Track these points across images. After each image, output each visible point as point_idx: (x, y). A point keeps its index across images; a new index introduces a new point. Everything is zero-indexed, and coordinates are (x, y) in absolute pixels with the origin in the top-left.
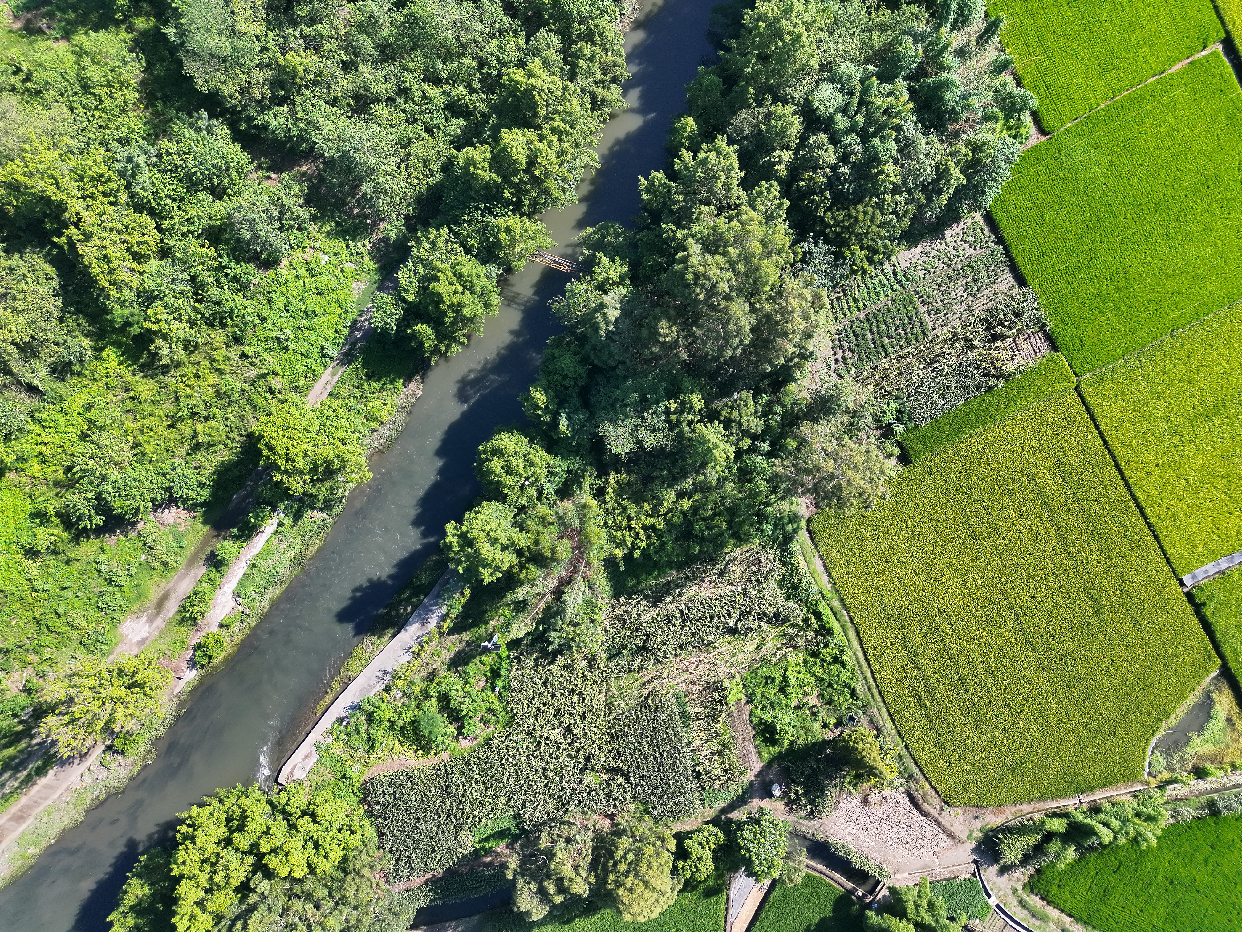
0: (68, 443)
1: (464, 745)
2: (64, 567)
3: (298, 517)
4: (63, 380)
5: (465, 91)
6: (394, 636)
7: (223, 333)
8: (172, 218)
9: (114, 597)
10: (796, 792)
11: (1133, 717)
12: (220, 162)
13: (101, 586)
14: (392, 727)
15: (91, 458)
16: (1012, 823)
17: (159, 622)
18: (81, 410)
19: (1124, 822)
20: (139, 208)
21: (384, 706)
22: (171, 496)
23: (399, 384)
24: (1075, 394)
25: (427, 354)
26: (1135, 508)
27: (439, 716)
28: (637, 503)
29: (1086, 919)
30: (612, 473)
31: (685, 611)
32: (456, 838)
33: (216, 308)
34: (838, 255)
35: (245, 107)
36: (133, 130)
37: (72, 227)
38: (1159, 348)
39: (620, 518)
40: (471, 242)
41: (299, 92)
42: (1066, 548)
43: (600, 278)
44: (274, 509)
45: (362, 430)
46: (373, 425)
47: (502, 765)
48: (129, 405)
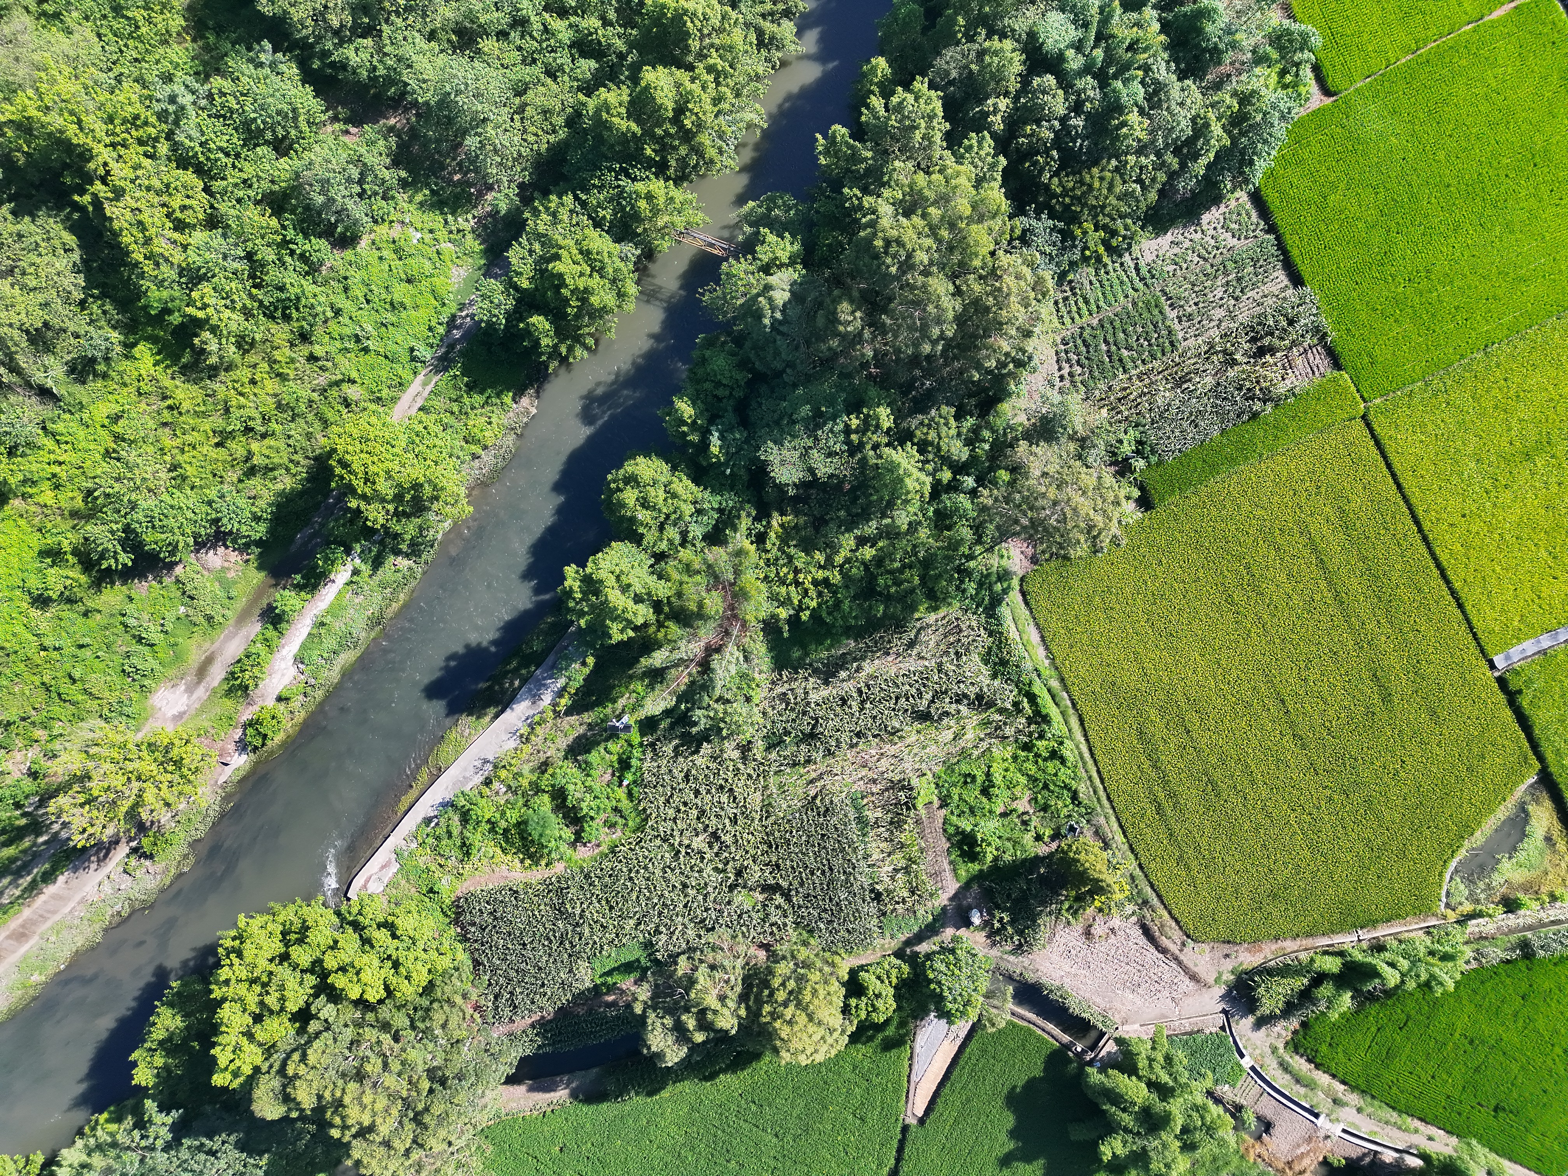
0: (88, 463)
1: (583, 854)
2: (81, 620)
3: (377, 563)
4: (84, 383)
5: (597, 23)
6: (497, 716)
7: (286, 327)
8: (223, 179)
9: (143, 659)
10: (1001, 920)
11: (1427, 832)
12: (286, 108)
13: (128, 645)
14: (492, 830)
15: (118, 479)
16: (1272, 963)
17: (201, 692)
18: (106, 422)
19: (1415, 961)
20: (183, 161)
21: (482, 802)
22: (218, 532)
23: (508, 398)
24: (1362, 424)
25: (544, 358)
26: (1435, 570)
27: (553, 816)
28: (807, 553)
29: (1363, 1087)
30: (775, 514)
31: (865, 690)
32: (571, 971)
33: (279, 294)
34: (1066, 235)
35: (319, 38)
36: (178, 65)
37: (98, 182)
38: (1468, 368)
39: (785, 570)
40: (601, 213)
41: (387, 21)
42: (1347, 618)
43: (765, 259)
44: (348, 551)
45: (461, 454)
46: (476, 449)
47: (631, 879)
48: (167, 416)
